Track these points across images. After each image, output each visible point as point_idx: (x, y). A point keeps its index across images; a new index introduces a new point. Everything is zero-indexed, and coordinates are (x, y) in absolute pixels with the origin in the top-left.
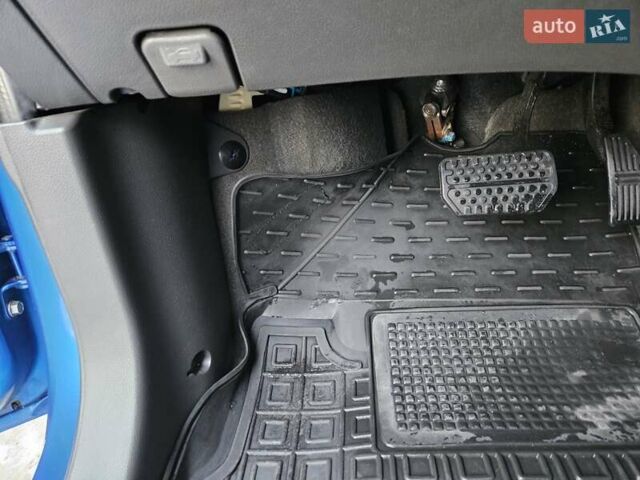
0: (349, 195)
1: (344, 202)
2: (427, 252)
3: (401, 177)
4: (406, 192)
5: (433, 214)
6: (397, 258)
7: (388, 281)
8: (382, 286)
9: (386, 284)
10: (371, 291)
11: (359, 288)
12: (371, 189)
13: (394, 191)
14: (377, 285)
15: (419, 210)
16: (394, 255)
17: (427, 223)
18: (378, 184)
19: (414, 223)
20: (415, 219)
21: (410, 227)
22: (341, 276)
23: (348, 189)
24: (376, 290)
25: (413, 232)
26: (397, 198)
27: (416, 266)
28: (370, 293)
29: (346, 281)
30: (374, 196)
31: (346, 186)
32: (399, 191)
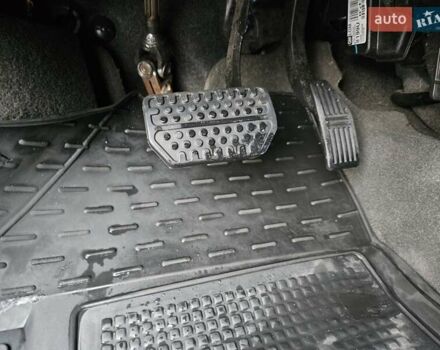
0: (46, 157)
1: (39, 166)
2: (153, 219)
3: (119, 137)
4: (126, 154)
5: (158, 176)
6: (117, 230)
7: (106, 261)
8: (97, 269)
9: (102, 265)
10: (83, 277)
11: (66, 276)
12: (79, 151)
13: (111, 152)
14: (91, 267)
15: (142, 172)
16: (113, 227)
17: (153, 187)
18: (89, 145)
19: (137, 187)
20: (138, 182)
21: (132, 191)
22: (40, 262)
23: (41, 150)
24: (89, 274)
25: (135, 197)
26: (116, 161)
27: (141, 237)
28: (81, 281)
29: (47, 269)
30: (85, 159)
31: (33, 144)
32: (117, 153)
